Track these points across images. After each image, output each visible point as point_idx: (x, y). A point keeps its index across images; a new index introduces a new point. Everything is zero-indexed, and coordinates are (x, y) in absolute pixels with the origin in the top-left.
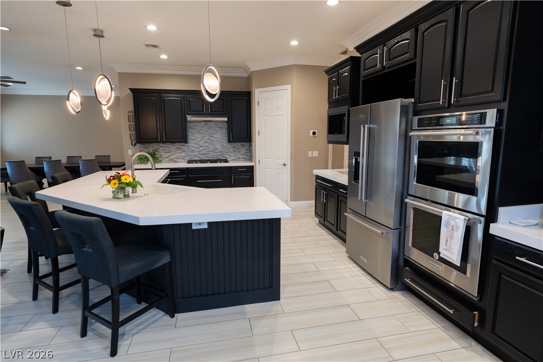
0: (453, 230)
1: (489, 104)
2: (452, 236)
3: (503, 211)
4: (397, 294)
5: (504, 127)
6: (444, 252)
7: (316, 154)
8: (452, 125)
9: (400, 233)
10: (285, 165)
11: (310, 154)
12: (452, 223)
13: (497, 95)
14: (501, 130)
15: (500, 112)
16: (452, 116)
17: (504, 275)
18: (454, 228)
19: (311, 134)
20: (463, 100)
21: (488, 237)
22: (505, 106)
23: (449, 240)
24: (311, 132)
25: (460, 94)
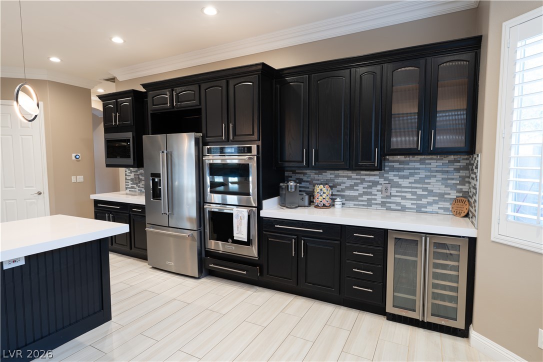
0: (241, 219)
1: (252, 141)
2: (241, 224)
3: (265, 203)
4: (204, 280)
5: (260, 155)
6: (237, 236)
7: (80, 179)
8: (232, 153)
9: (201, 232)
10: (40, 193)
11: (73, 179)
12: (240, 215)
13: (255, 137)
14: (259, 157)
15: (258, 146)
16: (232, 148)
17: (270, 238)
18: (242, 218)
19: (74, 158)
20: (237, 138)
21: (260, 219)
22: (260, 143)
23: (239, 226)
24: (74, 155)
25: (235, 134)
